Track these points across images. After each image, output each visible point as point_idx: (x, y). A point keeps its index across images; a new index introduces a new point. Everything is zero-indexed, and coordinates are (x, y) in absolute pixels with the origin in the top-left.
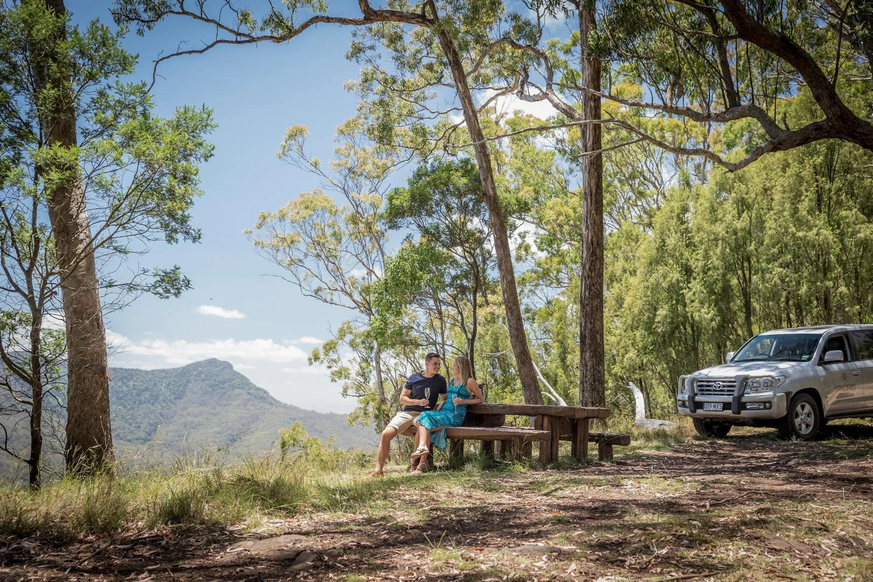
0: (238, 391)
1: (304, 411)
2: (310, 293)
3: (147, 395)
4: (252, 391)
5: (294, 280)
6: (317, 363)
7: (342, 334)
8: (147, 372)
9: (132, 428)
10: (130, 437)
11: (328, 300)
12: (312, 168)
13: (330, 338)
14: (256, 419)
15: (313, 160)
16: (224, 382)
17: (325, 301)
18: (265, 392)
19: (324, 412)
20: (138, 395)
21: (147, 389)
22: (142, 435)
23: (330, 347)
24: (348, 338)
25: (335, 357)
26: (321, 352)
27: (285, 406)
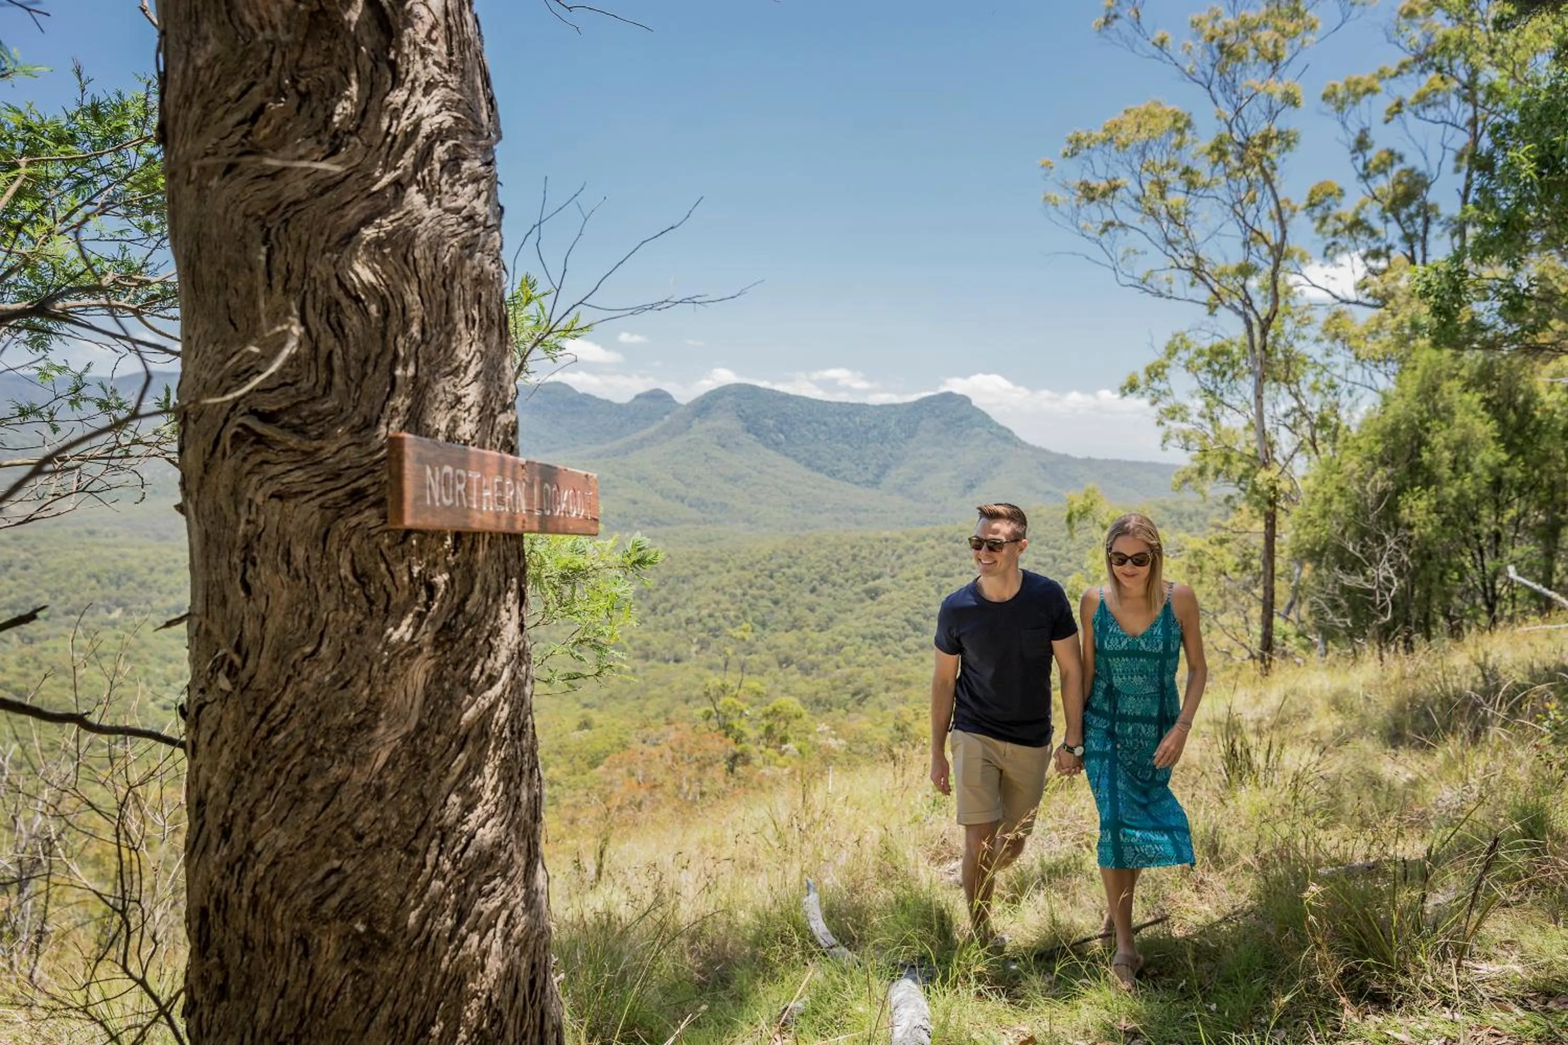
0: (977, 430)
1: (1057, 455)
2: (1131, 281)
3: (875, 432)
4: (994, 430)
5: (1107, 261)
6: (1134, 395)
7: (1172, 351)
8: (874, 407)
9: (860, 469)
10: (857, 479)
11: (1163, 291)
12: (1155, 50)
13: (1152, 357)
14: (997, 463)
15: (1158, 35)
16: (961, 419)
17: (1160, 295)
18: (1009, 431)
19: (1079, 456)
20: (866, 433)
21: (875, 426)
22: (870, 477)
23: (1155, 372)
24: (1183, 355)
25: (1162, 386)
26: (1142, 377)
27: (1032, 448)
